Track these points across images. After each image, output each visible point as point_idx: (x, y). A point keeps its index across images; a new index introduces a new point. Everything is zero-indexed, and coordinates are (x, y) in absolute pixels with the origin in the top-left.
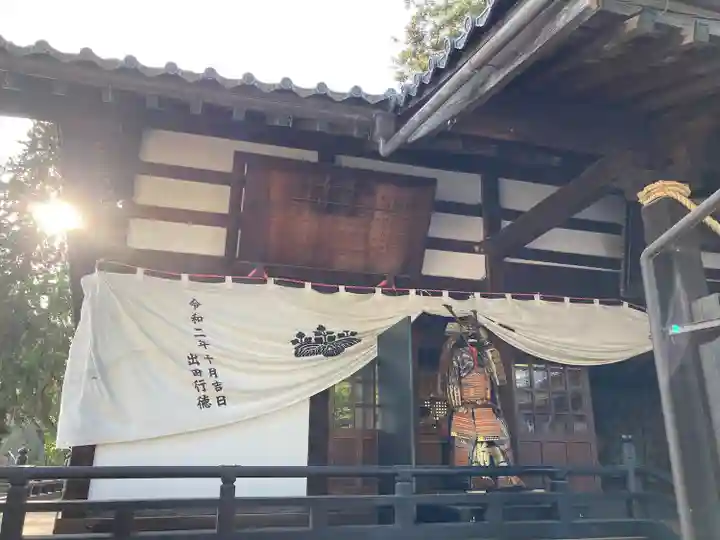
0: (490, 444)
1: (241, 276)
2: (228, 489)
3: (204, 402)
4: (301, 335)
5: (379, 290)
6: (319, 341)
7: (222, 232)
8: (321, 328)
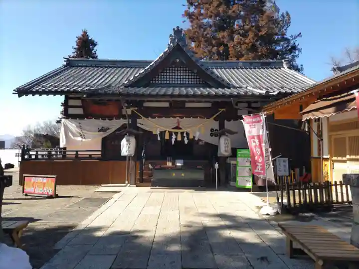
1: (88, 118)
4: (99, 128)
5: (114, 119)
6: (102, 129)
8: (102, 127)
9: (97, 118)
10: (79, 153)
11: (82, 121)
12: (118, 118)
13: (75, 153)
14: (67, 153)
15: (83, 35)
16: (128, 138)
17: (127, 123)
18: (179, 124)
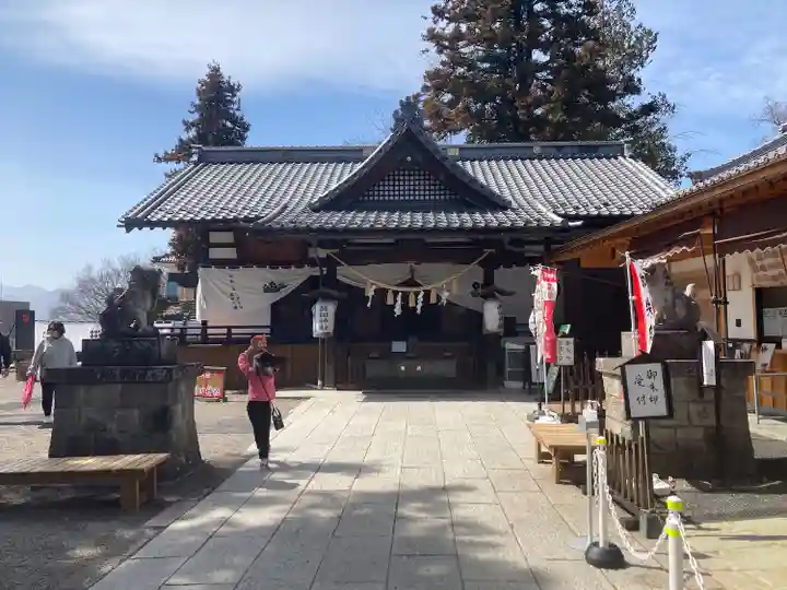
2: (229, 331)
3: (236, 308)
4: (265, 285)
6: (272, 286)
8: (272, 282)
9: (261, 265)
10: (234, 331)
11: (234, 272)
12: (300, 265)
13: (225, 331)
14: (211, 331)
15: (210, 76)
16: (324, 305)
17: (318, 274)
18: (413, 276)
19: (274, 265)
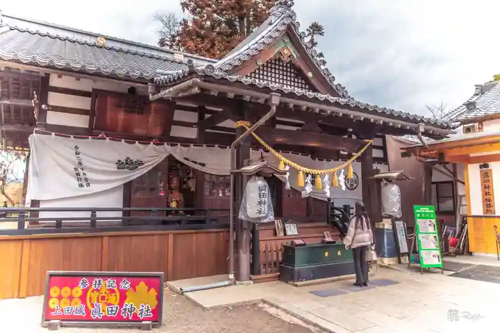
0: (177, 201)
1: (95, 136)
2: (93, 215)
3: (81, 185)
4: (119, 161)
5: (152, 143)
6: (127, 163)
7: (87, 117)
8: (128, 158)
9: (116, 137)
10: (99, 214)
12: (160, 142)
13: (88, 214)
14: (42, 215)
19: (131, 138)
